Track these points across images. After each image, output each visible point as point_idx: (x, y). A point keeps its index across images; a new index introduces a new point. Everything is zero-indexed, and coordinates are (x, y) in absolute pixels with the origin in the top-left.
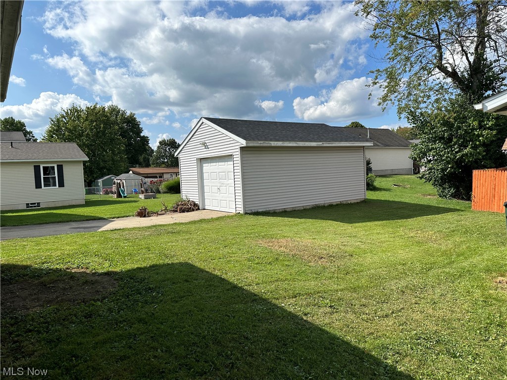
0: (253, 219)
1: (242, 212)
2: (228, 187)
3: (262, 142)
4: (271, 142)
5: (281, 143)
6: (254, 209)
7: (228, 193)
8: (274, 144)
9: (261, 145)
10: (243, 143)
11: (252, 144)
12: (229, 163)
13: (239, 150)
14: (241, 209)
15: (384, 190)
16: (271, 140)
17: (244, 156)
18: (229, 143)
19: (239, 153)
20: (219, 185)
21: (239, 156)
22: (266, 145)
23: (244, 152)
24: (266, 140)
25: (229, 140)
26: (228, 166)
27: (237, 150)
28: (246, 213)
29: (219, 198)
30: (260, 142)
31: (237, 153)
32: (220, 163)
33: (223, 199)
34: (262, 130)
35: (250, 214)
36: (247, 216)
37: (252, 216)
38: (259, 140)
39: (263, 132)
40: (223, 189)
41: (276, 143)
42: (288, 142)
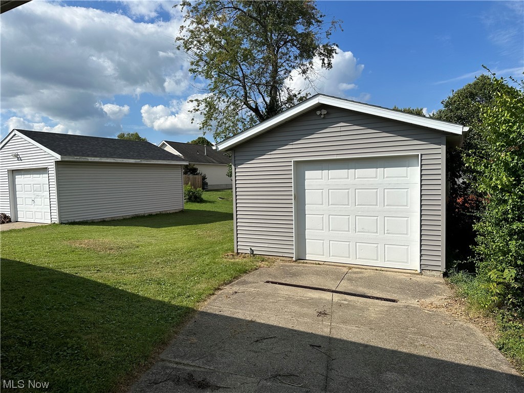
0: (67, 228)
1: (57, 222)
2: (43, 199)
3: (78, 157)
4: (88, 158)
5: (98, 158)
6: (71, 219)
7: (43, 204)
8: (90, 159)
9: (78, 160)
10: (58, 157)
11: (67, 159)
12: (44, 175)
13: (54, 164)
14: (56, 220)
15: (210, 202)
16: (88, 156)
17: (60, 169)
18: (44, 156)
19: (54, 166)
20: (33, 197)
21: (54, 169)
22: (83, 160)
23: (60, 166)
24: (83, 155)
25: (44, 153)
26: (42, 178)
27: (52, 164)
28: (62, 223)
29: (34, 210)
30: (76, 157)
31: (53, 167)
32: (35, 176)
33: (38, 210)
34: (81, 145)
35: (65, 224)
36: (62, 225)
37: (67, 225)
38: (76, 156)
39: (81, 147)
40: (38, 201)
41: (93, 158)
42: (106, 158)
